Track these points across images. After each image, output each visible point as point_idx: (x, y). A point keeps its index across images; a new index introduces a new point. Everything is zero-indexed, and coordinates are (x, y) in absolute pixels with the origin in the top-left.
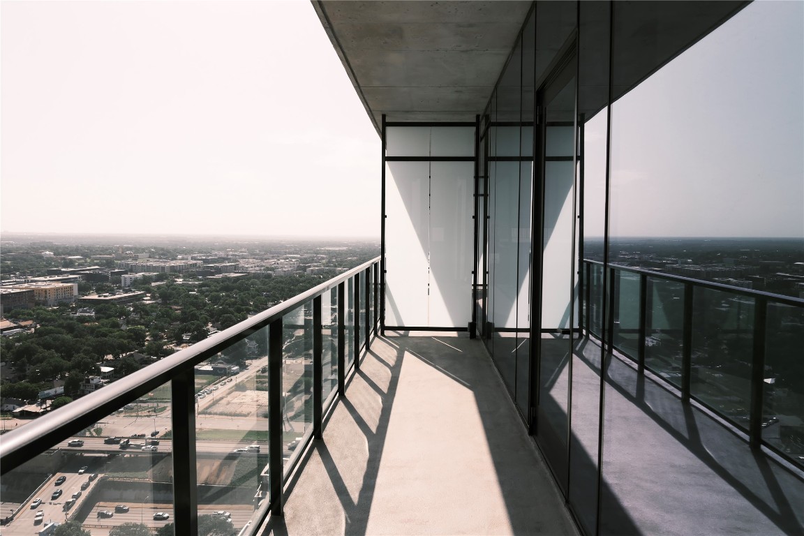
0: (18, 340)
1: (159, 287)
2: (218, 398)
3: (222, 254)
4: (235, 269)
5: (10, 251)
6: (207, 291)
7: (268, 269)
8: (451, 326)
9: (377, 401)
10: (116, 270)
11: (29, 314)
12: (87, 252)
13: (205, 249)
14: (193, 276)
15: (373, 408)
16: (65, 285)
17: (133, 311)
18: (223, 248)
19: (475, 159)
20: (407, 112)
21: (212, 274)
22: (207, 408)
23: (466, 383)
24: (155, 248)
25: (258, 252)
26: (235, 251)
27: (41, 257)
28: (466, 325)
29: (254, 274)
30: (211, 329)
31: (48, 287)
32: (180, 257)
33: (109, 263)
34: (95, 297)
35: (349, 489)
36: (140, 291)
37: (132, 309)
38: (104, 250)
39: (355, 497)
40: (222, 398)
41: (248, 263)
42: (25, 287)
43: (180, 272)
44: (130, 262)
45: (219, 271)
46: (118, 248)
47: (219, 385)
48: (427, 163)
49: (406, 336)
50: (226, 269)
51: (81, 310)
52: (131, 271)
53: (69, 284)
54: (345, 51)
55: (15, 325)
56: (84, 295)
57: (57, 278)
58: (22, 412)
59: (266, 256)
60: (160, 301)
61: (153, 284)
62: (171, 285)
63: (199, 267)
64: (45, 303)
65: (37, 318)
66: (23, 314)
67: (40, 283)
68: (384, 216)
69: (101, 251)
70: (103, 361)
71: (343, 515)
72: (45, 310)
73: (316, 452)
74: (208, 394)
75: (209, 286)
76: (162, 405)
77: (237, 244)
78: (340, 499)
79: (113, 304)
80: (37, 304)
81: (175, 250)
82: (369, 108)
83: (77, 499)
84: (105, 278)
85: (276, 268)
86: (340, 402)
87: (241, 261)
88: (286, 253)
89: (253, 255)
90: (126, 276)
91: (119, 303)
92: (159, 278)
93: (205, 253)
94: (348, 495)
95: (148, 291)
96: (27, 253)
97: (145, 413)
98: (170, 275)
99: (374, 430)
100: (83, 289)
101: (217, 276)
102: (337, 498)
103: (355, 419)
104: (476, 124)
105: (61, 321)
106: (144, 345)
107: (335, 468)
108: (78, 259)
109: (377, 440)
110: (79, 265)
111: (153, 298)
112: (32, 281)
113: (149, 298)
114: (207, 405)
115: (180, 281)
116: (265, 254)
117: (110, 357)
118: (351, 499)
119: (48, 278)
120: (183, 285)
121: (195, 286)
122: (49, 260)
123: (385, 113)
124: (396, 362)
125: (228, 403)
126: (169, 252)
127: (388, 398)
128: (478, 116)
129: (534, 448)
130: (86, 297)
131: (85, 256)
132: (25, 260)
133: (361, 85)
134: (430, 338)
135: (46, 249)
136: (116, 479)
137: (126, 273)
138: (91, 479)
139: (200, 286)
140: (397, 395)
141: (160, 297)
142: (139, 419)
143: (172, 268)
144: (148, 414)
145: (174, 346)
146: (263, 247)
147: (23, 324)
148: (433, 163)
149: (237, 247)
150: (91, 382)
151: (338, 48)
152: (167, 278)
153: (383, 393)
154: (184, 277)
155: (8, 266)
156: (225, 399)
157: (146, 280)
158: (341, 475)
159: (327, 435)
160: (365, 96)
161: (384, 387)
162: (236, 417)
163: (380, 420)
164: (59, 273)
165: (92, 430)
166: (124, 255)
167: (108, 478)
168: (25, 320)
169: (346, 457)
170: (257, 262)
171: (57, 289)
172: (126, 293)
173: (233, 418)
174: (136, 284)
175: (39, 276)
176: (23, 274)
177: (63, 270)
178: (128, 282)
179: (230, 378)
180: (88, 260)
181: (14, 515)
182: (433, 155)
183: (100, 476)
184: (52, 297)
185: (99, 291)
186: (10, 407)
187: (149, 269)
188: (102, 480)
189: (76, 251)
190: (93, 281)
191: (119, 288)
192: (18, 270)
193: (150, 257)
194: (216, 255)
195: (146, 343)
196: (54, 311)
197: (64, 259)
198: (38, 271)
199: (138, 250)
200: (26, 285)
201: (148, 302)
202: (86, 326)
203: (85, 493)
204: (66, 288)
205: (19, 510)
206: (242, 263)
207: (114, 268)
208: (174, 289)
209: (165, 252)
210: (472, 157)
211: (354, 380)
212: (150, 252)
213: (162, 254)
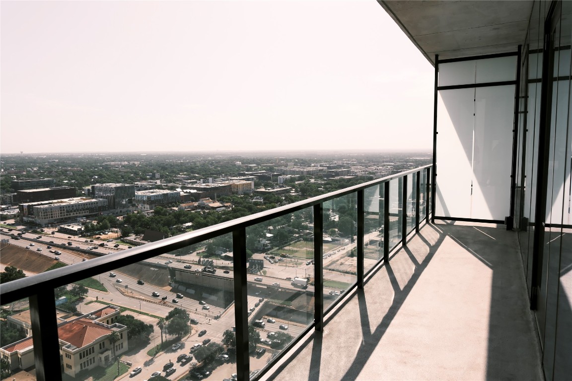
0: (223, 214)
1: (300, 185)
2: (335, 259)
3: (340, 163)
4: (348, 173)
5: (220, 162)
6: (330, 188)
7: (370, 173)
8: (491, 218)
9: (411, 269)
10: (275, 173)
11: (229, 199)
12: (259, 161)
13: (329, 159)
14: (321, 177)
15: (406, 273)
16: (248, 182)
17: (285, 200)
18: (340, 159)
19: (517, 83)
20: (454, 50)
21: (333, 176)
22: (328, 266)
23: (489, 264)
24: (298, 159)
25: (364, 161)
26: (348, 161)
27: (235, 165)
28: (503, 219)
29: (361, 176)
30: (331, 213)
31: (238, 183)
32: (313, 165)
33: (271, 169)
34: (263, 190)
35: (371, 324)
36: (288, 186)
37: (284, 198)
38: (268, 161)
39: (373, 329)
40: (338, 260)
41: (357, 169)
42: (227, 183)
43: (312, 175)
44: (283, 168)
45: (337, 174)
46: (276, 159)
47: (336, 251)
48: (473, 89)
49: (452, 224)
50: (342, 173)
51: (255, 197)
52: (284, 174)
53: (249, 182)
54: (395, 12)
55: (222, 205)
56: (257, 189)
57: (243, 178)
58: (226, 256)
59: (369, 164)
60: (300, 193)
61: (296, 183)
62: (308, 183)
63: (325, 172)
64: (237, 193)
65: (233, 202)
66: (226, 199)
67: (234, 181)
68: (435, 133)
69: (267, 161)
70: (267, 230)
71: (361, 339)
72: (237, 197)
73: (356, 296)
74: (329, 256)
75: (331, 184)
76: (300, 261)
77: (349, 155)
78: (362, 329)
79: (273, 195)
80: (233, 193)
81: (310, 160)
82: (424, 51)
83: (252, 312)
84: (269, 178)
85: (376, 172)
86: (384, 267)
87: (353, 167)
88: (383, 162)
89: (360, 163)
90: (281, 177)
91: (276, 194)
92: (300, 179)
93: (329, 162)
94: (369, 327)
95: (293, 187)
96: (228, 163)
97: (291, 265)
98: (307, 177)
99: (402, 288)
100: (257, 185)
101: (337, 178)
102: (360, 328)
103: (390, 279)
104: (518, 54)
105: (245, 204)
106: (290, 221)
107: (366, 309)
108: (254, 166)
109: (401, 295)
110: (255, 170)
111: (296, 191)
112: (231, 180)
113: (293, 191)
114: (328, 264)
115: (312, 181)
116: (368, 163)
117: (271, 228)
118: (370, 330)
119: (239, 178)
120: (314, 183)
121: (322, 184)
122: (239, 167)
123: (437, 53)
124: (436, 243)
125: (342, 264)
126: (306, 162)
127: (420, 268)
128: (520, 47)
129: (531, 319)
130: (258, 190)
131: (258, 164)
132: (227, 167)
133: (413, 35)
134: (471, 227)
135: (237, 161)
136: (274, 304)
137: (280, 175)
138: (260, 301)
139: (325, 184)
140: (428, 266)
141: (300, 191)
142: (287, 268)
143: (308, 172)
144: (292, 265)
145: (309, 223)
146: (367, 157)
147: (226, 205)
148: (478, 89)
149: (349, 158)
150: (261, 242)
151: (389, 11)
152: (304, 179)
153: (418, 264)
154: (316, 179)
155: (218, 171)
156: (339, 261)
157: (292, 180)
158: (368, 314)
159: (367, 287)
160: (419, 43)
161: (420, 260)
162: (347, 274)
163: (409, 282)
164: (244, 175)
165: (261, 271)
166: (279, 164)
167: (269, 302)
168: (227, 202)
169: (375, 303)
170: (363, 168)
171: (243, 185)
172: (281, 188)
173: (345, 274)
174: (286, 182)
175: (234, 177)
176: (226, 175)
177: (246, 173)
178: (282, 181)
179: (344, 247)
180: (260, 167)
181: (221, 315)
182: (478, 82)
183: (265, 300)
184: (240, 190)
185: (266, 186)
186: (220, 252)
187: (294, 173)
188: (266, 303)
189: (253, 161)
190: (263, 180)
191: (277, 184)
192: (223, 173)
193: (295, 165)
194: (336, 163)
195: (292, 221)
196: (241, 198)
197: (247, 166)
198: (233, 174)
199: (287, 160)
200: (227, 182)
201: (293, 194)
202: (258, 208)
203: (257, 309)
204: (248, 184)
205: (224, 312)
206: (353, 169)
207: (274, 172)
208: (309, 186)
209: (303, 162)
210: (514, 81)
211: (399, 253)
212: (295, 162)
213: (302, 163)
